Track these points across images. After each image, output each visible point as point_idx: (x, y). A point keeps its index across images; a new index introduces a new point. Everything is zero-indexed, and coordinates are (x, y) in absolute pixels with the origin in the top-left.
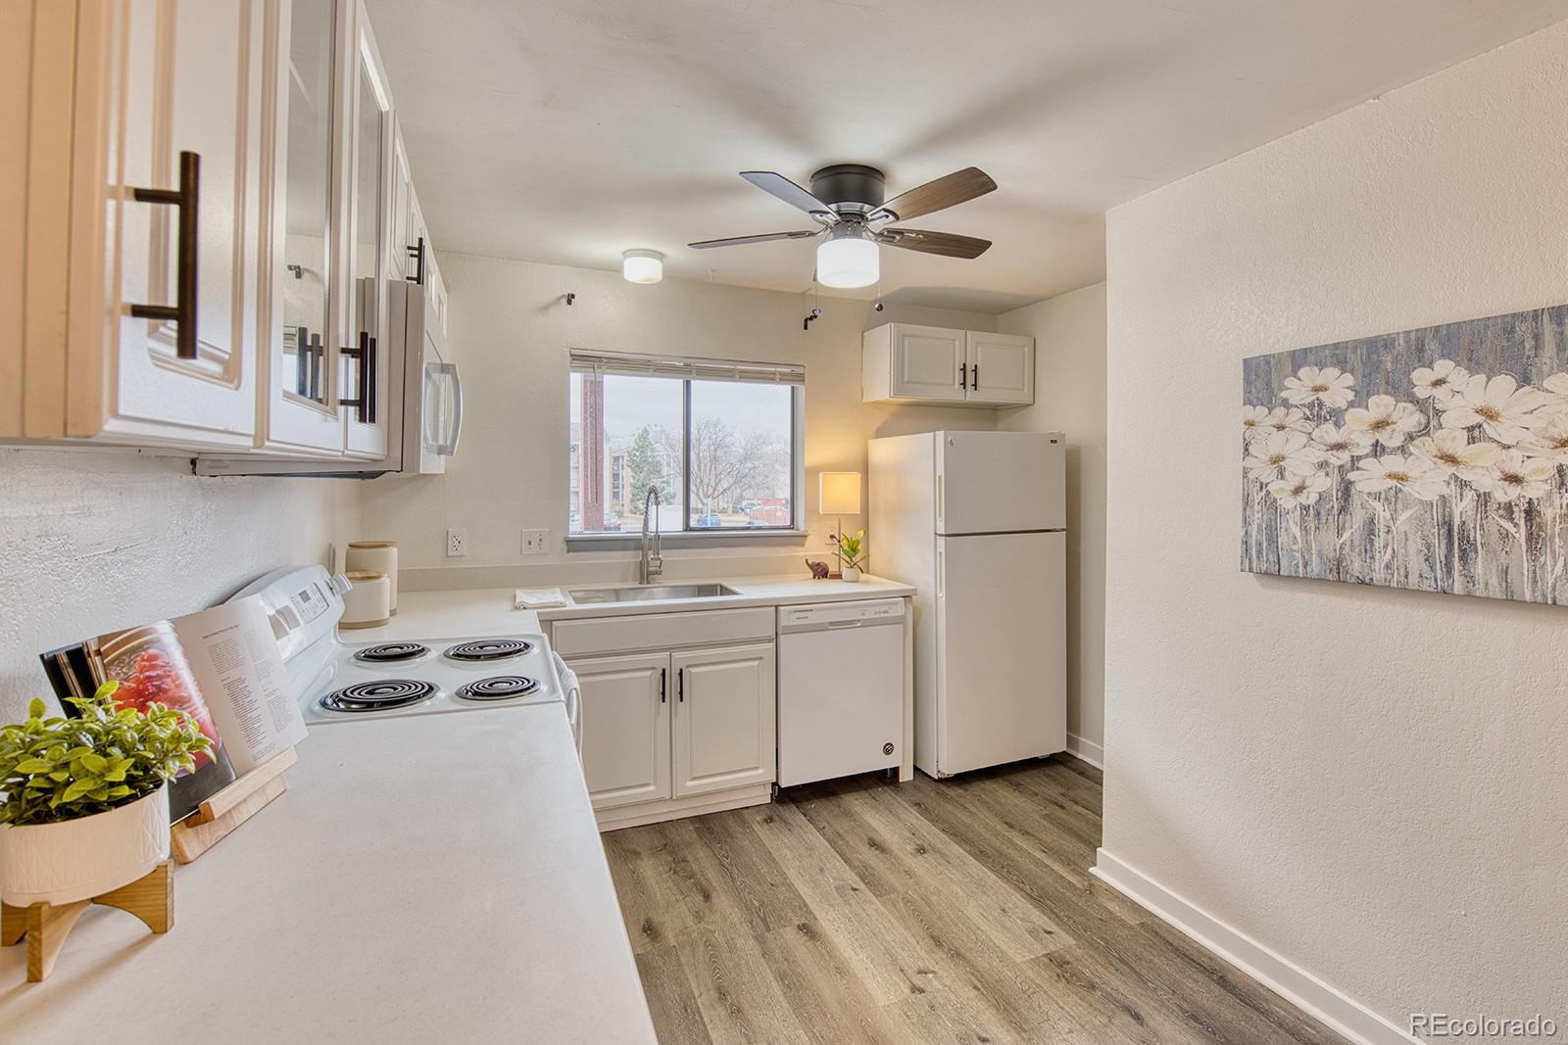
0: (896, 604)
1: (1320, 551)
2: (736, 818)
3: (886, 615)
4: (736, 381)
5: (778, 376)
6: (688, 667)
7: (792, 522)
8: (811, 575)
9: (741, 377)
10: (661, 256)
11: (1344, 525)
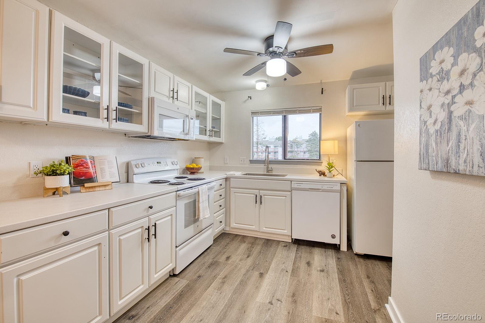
0: (337, 185)
1: (441, 155)
2: (277, 243)
3: (332, 189)
4: (298, 114)
5: (312, 111)
6: (264, 195)
7: (320, 158)
8: (319, 175)
9: (299, 113)
10: (266, 81)
11: (449, 138)
